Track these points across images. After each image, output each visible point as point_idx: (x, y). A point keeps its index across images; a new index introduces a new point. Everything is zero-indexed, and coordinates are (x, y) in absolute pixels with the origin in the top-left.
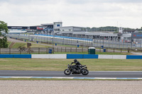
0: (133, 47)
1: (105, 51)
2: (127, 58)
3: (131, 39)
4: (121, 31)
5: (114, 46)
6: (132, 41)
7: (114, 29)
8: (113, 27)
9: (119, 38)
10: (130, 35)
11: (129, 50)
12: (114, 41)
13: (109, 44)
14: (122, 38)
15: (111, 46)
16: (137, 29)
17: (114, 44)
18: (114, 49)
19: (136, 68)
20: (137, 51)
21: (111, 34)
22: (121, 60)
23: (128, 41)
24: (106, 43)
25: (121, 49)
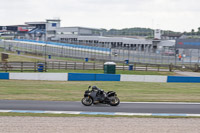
0: (179, 63)
1: (131, 68)
2: (168, 81)
3: (176, 49)
4: (157, 36)
5: (147, 61)
6: (177, 52)
7: (146, 33)
9: (155, 47)
10: (173, 42)
11: (171, 67)
12: (146, 53)
13: (139, 57)
14: (160, 47)
15: (141, 61)
16: (185, 33)
17: (146, 57)
18: (147, 65)
19: (183, 98)
20: (185, 70)
21: (142, 40)
22: (158, 84)
23: (171, 52)
24: (134, 56)
25: (159, 66)
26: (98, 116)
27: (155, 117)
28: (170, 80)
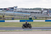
0: (48, 17)
1: (36, 18)
2: (45, 21)
3: (47, 13)
4: (42, 10)
5: (40, 16)
6: (47, 14)
8: (39, 8)
9: (42, 13)
10: (46, 11)
11: (46, 18)
12: (40, 14)
14: (43, 13)
15: (38, 16)
16: (49, 9)
17: (40, 15)
18: (40, 17)
19: (49, 25)
20: (50, 18)
22: (43, 22)
23: (46, 14)
24: (37, 15)
25: (43, 17)
26: (28, 31)
27: (42, 31)
28: (46, 21)
